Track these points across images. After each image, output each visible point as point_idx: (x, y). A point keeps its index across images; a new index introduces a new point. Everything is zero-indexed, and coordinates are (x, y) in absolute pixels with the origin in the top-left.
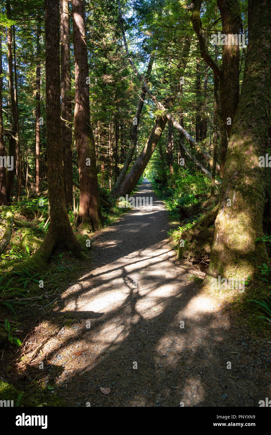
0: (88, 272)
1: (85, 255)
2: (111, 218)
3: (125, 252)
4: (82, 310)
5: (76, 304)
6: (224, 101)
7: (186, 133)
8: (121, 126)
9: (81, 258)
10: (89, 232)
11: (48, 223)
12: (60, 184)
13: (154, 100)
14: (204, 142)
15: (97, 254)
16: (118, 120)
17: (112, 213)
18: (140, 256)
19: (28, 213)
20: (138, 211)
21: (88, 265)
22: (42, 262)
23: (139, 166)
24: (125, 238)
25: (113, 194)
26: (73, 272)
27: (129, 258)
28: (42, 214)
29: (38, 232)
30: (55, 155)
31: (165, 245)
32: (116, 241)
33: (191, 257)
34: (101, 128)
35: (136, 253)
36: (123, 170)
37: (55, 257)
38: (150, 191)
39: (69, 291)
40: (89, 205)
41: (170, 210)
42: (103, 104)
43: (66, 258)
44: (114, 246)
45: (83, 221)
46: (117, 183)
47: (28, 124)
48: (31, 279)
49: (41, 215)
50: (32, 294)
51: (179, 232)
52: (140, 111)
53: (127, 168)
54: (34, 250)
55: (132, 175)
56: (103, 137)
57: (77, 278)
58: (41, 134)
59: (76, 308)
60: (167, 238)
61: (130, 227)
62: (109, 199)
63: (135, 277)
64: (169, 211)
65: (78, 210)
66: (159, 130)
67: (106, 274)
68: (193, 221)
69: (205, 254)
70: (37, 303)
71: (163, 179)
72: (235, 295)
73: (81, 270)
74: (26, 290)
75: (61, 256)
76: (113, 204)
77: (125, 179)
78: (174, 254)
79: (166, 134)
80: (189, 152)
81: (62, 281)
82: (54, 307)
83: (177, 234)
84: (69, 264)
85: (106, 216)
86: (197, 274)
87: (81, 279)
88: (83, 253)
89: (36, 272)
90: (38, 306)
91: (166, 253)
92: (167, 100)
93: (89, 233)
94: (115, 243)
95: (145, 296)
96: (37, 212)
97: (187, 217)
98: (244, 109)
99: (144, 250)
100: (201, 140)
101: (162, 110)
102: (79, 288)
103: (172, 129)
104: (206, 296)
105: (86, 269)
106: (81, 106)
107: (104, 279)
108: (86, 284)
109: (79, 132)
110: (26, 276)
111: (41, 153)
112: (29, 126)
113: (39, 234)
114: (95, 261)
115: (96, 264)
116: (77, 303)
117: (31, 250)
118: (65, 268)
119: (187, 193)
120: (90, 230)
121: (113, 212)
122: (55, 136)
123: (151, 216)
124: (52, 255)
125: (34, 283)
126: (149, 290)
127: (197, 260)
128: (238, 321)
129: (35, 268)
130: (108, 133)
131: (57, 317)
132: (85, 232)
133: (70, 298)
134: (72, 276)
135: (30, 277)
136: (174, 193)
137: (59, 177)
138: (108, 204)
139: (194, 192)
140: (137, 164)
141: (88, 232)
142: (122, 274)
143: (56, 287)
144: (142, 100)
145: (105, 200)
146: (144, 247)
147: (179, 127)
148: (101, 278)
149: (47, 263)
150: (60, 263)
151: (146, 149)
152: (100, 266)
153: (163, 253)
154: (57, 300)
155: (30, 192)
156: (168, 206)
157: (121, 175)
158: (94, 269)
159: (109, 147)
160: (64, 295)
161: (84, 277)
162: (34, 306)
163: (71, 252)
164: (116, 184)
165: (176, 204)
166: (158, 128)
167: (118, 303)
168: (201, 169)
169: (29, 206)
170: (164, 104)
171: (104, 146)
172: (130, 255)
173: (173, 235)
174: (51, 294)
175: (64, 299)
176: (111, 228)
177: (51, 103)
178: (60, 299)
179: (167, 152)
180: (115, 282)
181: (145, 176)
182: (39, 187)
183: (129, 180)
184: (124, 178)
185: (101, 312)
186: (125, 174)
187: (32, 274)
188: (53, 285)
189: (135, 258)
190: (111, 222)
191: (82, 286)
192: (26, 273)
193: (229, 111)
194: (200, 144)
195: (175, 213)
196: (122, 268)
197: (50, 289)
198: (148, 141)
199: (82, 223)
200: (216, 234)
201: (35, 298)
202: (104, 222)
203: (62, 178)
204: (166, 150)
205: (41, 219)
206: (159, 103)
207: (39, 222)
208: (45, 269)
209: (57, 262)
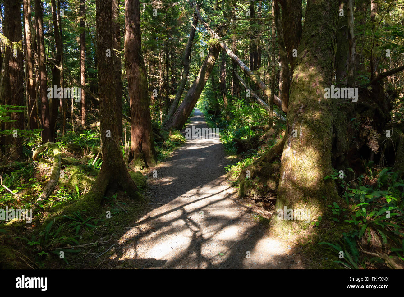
0: (145, 214)
1: (140, 195)
2: (165, 153)
3: (183, 190)
4: (143, 258)
5: (135, 251)
6: (287, 30)
7: (240, 62)
8: (172, 54)
9: (136, 198)
10: (142, 168)
11: (97, 160)
12: (114, 119)
13: (206, 27)
14: (259, 71)
15: (153, 193)
16: (168, 48)
17: (165, 148)
18: (198, 194)
19: (75, 149)
20: (193, 144)
21: (144, 206)
22: (95, 204)
23: (192, 97)
24: (180, 174)
25: (164, 126)
26: (129, 214)
27: (187, 197)
28: (92, 150)
29: (89, 170)
30: (107, 88)
31: (223, 181)
32: (171, 178)
33: (253, 195)
34: (150, 56)
35: (194, 191)
36: (174, 101)
37: (109, 199)
38: (203, 122)
39: (127, 236)
40: (142, 139)
41: (226, 143)
42: (152, 32)
43: (121, 198)
44: (170, 183)
45: (135, 156)
46: (168, 114)
47: (71, 52)
48: (84, 223)
49: (90, 151)
50: (85, 240)
51: (238, 167)
52: (192, 39)
53: (179, 99)
54: (84, 190)
55: (184, 106)
56: (152, 67)
57: (135, 221)
58: (86, 63)
59: (136, 256)
60: (225, 173)
61: (185, 162)
62: (161, 132)
63: (196, 217)
64: (224, 144)
65: (130, 146)
66: (213, 59)
67: (165, 216)
68: (252, 155)
69: (268, 192)
70: (91, 251)
71: (216, 110)
72: (305, 237)
73: (138, 211)
74: (78, 236)
75: (115, 197)
76: (165, 137)
77: (177, 111)
78: (234, 191)
79: (219, 62)
80: (243, 82)
81: (118, 225)
82: (112, 255)
83: (236, 169)
84: (124, 205)
85: (159, 150)
86: (261, 214)
87: (138, 222)
88: (139, 193)
89: (88, 215)
90: (93, 254)
91: (226, 190)
92: (220, 27)
93: (142, 170)
94: (170, 180)
95: (209, 240)
96: (85, 148)
97: (245, 150)
98: (309, 39)
99: (202, 187)
100: (255, 69)
101: (216, 38)
102: (137, 232)
103: (225, 57)
104: (274, 238)
105: (143, 210)
106: (131, 34)
107: (163, 221)
108: (144, 227)
109: (130, 62)
110: (78, 220)
111: (87, 84)
112: (73, 55)
113: (88, 173)
114: (151, 202)
115: (153, 205)
116: (137, 250)
117: (81, 190)
118: (120, 210)
119: (243, 125)
120: (143, 167)
121: (165, 146)
122: (107, 68)
123: (206, 150)
124: (105, 196)
125: (87, 228)
126: (213, 233)
127: (260, 198)
128: (311, 265)
129: (88, 211)
130: (158, 62)
131: (115, 266)
132: (137, 169)
133: (127, 244)
134: (128, 220)
135: (82, 221)
136: (229, 124)
137: (112, 112)
138: (160, 137)
139: (250, 124)
140: (190, 95)
141: (140, 169)
142: (182, 215)
143: (112, 232)
144: (194, 27)
145: (156, 133)
146: (202, 184)
147: (234, 55)
148: (159, 220)
149: (100, 205)
150: (114, 204)
151: (198, 79)
152: (158, 206)
153: (223, 191)
154: (114, 246)
155: (75, 126)
156: (223, 139)
157: (173, 107)
158: (151, 210)
159: (160, 77)
160: (122, 241)
161: (141, 219)
162: (88, 254)
163: (125, 192)
164: (167, 116)
165: (231, 136)
166: (211, 57)
167: (181, 249)
168: (257, 99)
169: (76, 141)
170: (217, 32)
171: (154, 76)
172: (188, 193)
173: (231, 171)
174: (107, 240)
175: (122, 245)
176: (165, 163)
177: (102, 32)
178: (117, 246)
179: (220, 81)
180: (175, 224)
181: (196, 107)
182: (85, 119)
183: (182, 112)
184: (175, 109)
185: (164, 259)
186: (177, 105)
187: (85, 218)
188: (108, 229)
189: (194, 197)
190: (165, 157)
191: (140, 230)
192: (78, 216)
193: (292, 41)
194: (255, 73)
195: (231, 146)
196: (181, 208)
197: (105, 234)
198: (201, 70)
199: (134, 159)
200: (282, 172)
201: (89, 245)
202: (158, 157)
203: (114, 113)
204: (218, 80)
205: (91, 155)
206: (212, 30)
207: (89, 159)
208: (99, 212)
209: (111, 203)
